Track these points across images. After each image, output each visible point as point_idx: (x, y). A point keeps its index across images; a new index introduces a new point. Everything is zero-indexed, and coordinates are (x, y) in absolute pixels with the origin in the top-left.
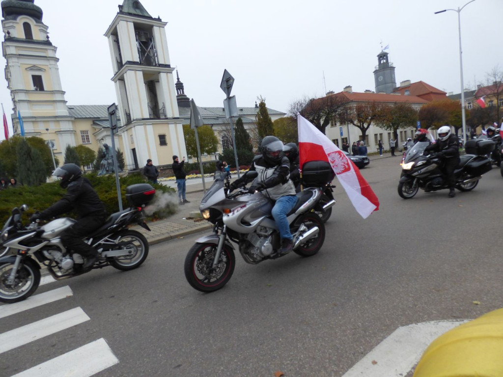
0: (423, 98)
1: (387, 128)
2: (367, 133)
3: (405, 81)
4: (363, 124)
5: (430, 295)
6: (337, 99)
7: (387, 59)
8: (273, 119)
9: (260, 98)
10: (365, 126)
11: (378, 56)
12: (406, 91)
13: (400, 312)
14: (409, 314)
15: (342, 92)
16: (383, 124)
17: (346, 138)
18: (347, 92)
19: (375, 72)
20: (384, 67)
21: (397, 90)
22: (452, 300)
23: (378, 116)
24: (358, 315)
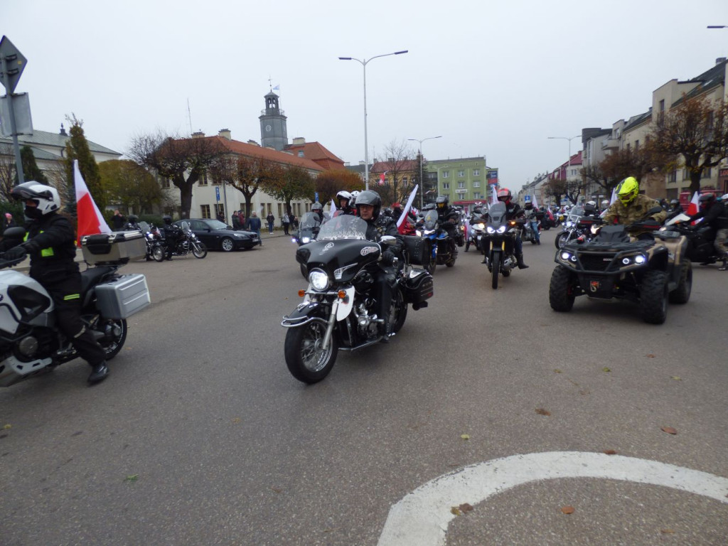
0: (319, 164)
1: (279, 197)
2: (253, 200)
3: (298, 138)
4: (247, 186)
5: (409, 437)
6: (212, 144)
7: (277, 104)
8: (99, 159)
9: (72, 118)
10: (250, 189)
11: (266, 97)
12: (300, 151)
13: (383, 477)
14: (395, 477)
15: (216, 137)
16: (272, 191)
17: (222, 205)
18: (223, 137)
19: (262, 118)
20: (273, 116)
21: (288, 147)
22: (438, 439)
23: (268, 178)
24: (323, 501)
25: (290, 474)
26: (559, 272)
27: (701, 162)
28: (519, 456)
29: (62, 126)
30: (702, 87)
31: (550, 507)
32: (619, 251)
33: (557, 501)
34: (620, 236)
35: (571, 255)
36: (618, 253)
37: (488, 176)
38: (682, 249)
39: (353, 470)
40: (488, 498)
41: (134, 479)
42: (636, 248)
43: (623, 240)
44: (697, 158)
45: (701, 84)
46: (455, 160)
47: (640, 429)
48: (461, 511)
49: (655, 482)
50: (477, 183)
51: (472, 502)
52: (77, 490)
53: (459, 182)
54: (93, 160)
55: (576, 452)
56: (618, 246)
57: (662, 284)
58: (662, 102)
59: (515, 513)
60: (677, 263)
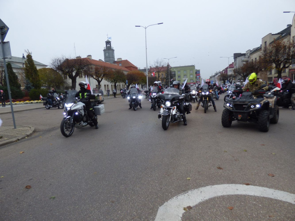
0: (128, 69)
1: (111, 82)
2: (101, 83)
3: (119, 58)
4: (99, 78)
6: (84, 61)
7: (110, 45)
8: (38, 68)
9: (27, 51)
10: (100, 79)
11: (106, 42)
12: (120, 64)
13: (156, 196)
14: (160, 196)
15: (86, 58)
16: (109, 80)
18: (89, 58)
19: (104, 50)
20: (109, 49)
21: (115, 62)
23: (107, 75)
24: (131, 206)
25: (117, 195)
26: (225, 111)
27: (282, 67)
28: (211, 186)
29: (23, 55)
30: (282, 36)
31: (224, 207)
32: (249, 102)
33: (226, 204)
34: (250, 97)
35: (230, 104)
36: (249, 103)
37: (196, 73)
38: (275, 101)
39: (143, 193)
40: (198, 204)
41: (54, 198)
42: (256, 101)
43: (251, 98)
44: (280, 65)
45: (281, 35)
46: (183, 66)
47: (259, 175)
48: (187, 209)
49: (266, 196)
50: (191, 76)
51: (192, 205)
52: (31, 203)
53: (184, 75)
54: (36, 68)
55: (233, 184)
56: (249, 100)
57: (267, 115)
58: (266, 42)
59: (209, 209)
60: (273, 107)
